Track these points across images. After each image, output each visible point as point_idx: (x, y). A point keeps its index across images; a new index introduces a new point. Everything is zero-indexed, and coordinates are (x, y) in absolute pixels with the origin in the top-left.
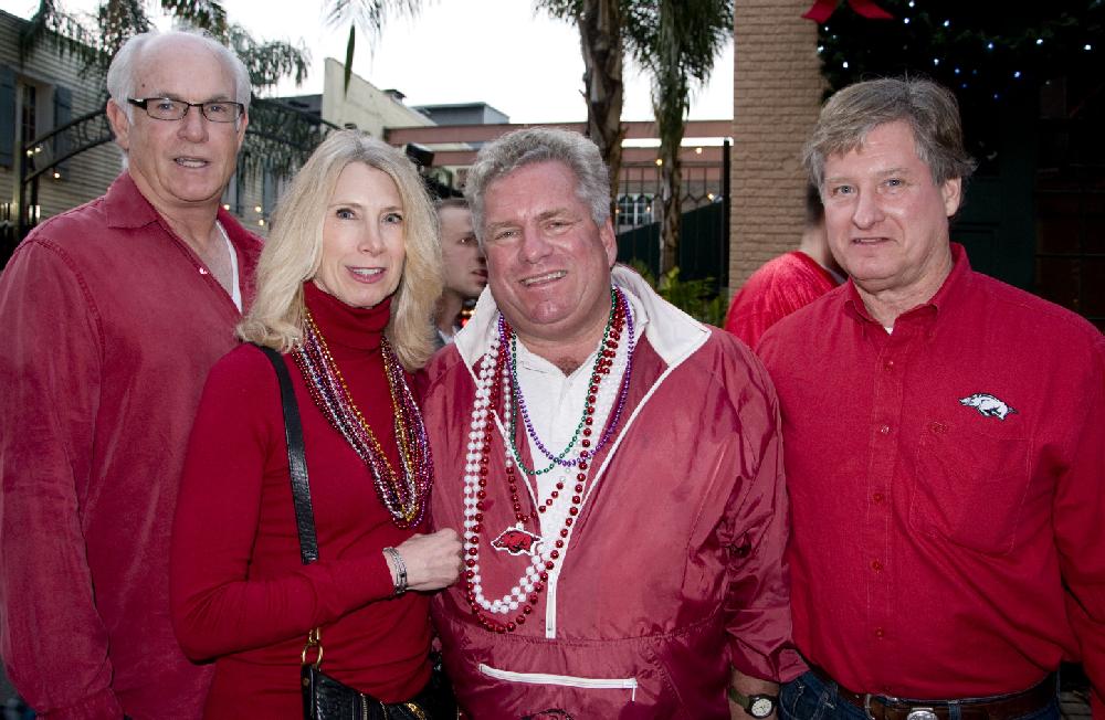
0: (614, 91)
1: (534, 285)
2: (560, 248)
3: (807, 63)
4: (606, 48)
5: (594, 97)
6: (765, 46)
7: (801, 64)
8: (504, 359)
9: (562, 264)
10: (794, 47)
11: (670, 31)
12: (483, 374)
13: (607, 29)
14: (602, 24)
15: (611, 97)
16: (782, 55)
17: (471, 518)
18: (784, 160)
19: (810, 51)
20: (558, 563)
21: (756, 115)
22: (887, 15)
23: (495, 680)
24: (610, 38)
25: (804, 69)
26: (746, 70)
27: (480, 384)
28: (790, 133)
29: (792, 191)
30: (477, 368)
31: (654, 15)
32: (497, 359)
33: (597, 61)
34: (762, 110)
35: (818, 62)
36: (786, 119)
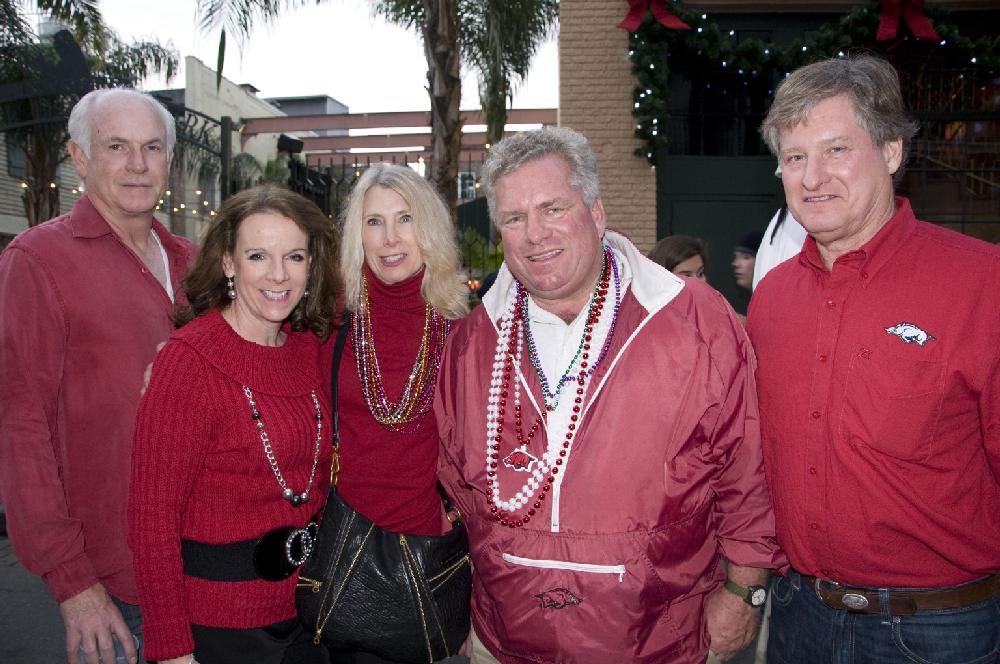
0: (453, 87)
1: (538, 260)
2: (557, 231)
3: (621, 65)
4: (446, 50)
5: (437, 92)
6: (585, 50)
7: (616, 66)
8: (520, 313)
9: (559, 243)
10: (609, 51)
11: (496, 34)
12: (503, 325)
13: (446, 33)
14: (442, 29)
15: (451, 92)
16: (600, 58)
17: (492, 439)
18: (602, 145)
19: (622, 55)
20: (562, 469)
21: (579, 108)
22: (686, 26)
23: (514, 566)
24: (449, 42)
25: (619, 69)
26: (570, 70)
27: (501, 333)
28: (608, 123)
29: (610, 170)
30: (499, 322)
31: (478, 20)
32: (514, 313)
33: (438, 62)
34: (584, 104)
35: (630, 64)
36: (604, 111)
